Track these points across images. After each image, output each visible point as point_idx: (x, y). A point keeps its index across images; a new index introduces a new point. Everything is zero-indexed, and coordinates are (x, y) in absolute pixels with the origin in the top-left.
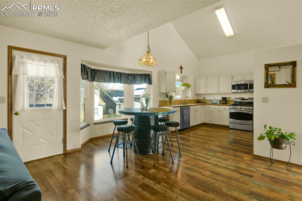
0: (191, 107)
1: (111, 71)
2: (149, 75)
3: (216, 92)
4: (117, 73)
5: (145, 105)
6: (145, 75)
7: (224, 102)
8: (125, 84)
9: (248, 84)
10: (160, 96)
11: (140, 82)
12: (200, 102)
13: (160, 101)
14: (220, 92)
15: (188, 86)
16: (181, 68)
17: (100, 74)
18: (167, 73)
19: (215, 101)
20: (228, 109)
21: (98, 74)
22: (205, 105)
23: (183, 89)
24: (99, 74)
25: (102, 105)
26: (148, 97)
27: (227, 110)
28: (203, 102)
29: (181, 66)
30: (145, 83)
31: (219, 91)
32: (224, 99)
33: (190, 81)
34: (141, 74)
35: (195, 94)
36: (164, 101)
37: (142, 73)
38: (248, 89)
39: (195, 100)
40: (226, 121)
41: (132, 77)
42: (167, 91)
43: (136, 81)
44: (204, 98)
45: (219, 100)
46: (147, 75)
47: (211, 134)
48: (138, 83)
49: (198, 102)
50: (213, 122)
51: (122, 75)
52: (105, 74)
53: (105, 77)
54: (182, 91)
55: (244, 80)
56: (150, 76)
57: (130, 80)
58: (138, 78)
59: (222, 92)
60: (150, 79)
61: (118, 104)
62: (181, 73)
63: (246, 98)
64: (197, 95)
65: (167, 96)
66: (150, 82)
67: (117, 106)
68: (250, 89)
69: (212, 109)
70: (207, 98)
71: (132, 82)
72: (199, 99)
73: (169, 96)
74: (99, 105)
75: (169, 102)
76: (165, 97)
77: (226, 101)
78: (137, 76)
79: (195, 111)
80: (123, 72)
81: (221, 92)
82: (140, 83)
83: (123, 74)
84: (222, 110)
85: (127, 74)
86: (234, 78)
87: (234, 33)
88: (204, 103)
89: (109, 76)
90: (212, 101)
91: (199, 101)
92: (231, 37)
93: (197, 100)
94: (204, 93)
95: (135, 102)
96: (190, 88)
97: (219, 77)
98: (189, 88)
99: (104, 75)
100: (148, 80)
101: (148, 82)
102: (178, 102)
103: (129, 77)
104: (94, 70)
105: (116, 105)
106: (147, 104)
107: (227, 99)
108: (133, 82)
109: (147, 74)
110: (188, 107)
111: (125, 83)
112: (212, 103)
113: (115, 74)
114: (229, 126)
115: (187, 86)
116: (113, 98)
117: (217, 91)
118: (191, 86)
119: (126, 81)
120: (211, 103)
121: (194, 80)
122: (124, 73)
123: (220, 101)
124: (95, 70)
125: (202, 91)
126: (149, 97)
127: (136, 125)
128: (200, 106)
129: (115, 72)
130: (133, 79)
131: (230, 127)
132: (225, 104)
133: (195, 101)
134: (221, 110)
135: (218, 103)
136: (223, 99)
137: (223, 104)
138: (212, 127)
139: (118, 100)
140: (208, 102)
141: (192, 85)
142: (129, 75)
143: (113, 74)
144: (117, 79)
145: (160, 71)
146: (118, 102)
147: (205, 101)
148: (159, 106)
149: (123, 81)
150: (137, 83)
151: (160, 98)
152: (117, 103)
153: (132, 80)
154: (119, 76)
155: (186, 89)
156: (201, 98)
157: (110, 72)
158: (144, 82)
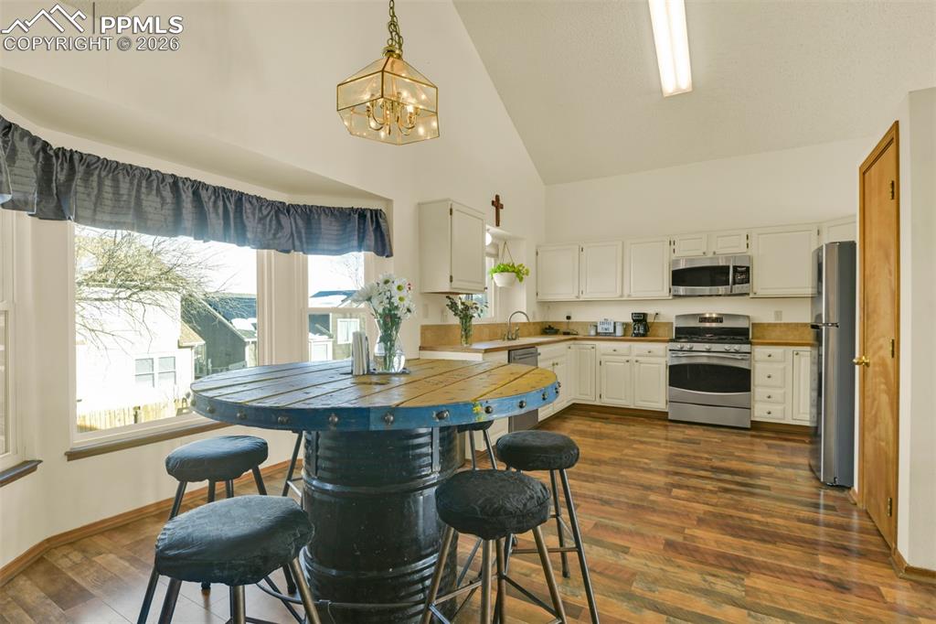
0: (540, 349)
1: (184, 175)
2: (377, 215)
3: (616, 296)
4: (222, 194)
5: (377, 349)
6: (362, 214)
7: (641, 332)
8: (266, 251)
9: (728, 267)
10: (426, 306)
11: (337, 244)
12: (556, 332)
13: (425, 329)
14: (629, 296)
15: (517, 272)
16: (497, 204)
17: (108, 182)
18: (454, 210)
19: (606, 326)
20: (662, 353)
21: (95, 178)
22: (577, 342)
23: (499, 285)
24: (100, 184)
25: (192, 347)
26: (396, 301)
27: (656, 357)
28: (563, 329)
29: (497, 197)
30: (360, 248)
31: (626, 293)
32: (641, 319)
33: (522, 257)
34: (341, 210)
35: (539, 303)
36: (439, 327)
37: (346, 203)
38: (727, 283)
39: (538, 323)
40: (655, 394)
41: (300, 222)
42: (456, 284)
43: (318, 238)
44: (568, 318)
45: (623, 324)
46: (369, 215)
47: (626, 451)
48: (326, 247)
49: (549, 330)
50: (607, 401)
51: (247, 205)
52: (143, 190)
53: (144, 203)
54: (495, 291)
55: (714, 253)
56: (380, 220)
57: (287, 231)
58: (328, 227)
59: (635, 295)
60: (384, 232)
61: (253, 342)
62: (498, 225)
63: (711, 314)
64: (545, 305)
65: (453, 306)
66: (384, 245)
67: (247, 349)
68: (734, 283)
69: (604, 355)
70: (581, 316)
71: (297, 243)
72: (551, 320)
73: (460, 307)
74: (180, 347)
75: (459, 332)
76: (442, 312)
77: (647, 328)
78: (323, 216)
79: (551, 363)
80: (252, 193)
81: (632, 294)
82: (334, 248)
83: (254, 201)
84: (639, 359)
85: (272, 204)
86: (676, 247)
87: (693, 83)
88: (568, 334)
89: (169, 200)
90: (596, 326)
91: (550, 328)
92: (680, 97)
93: (542, 323)
94: (572, 298)
95: (311, 336)
96: (523, 282)
97: (623, 243)
98: (521, 280)
99: (138, 191)
100: (372, 234)
101: (373, 243)
102: (486, 331)
103: (284, 220)
104: (68, 157)
105: (244, 344)
106: (387, 339)
107: (650, 320)
108: (301, 242)
109: (371, 210)
110: (532, 350)
111: (262, 245)
112: (597, 334)
113: (203, 194)
114: (667, 413)
115: (514, 274)
116: (233, 321)
117: (619, 293)
118: (527, 274)
119: (271, 236)
120: (593, 333)
121: (535, 253)
122: (258, 198)
123: (626, 326)
124: (76, 157)
125: (564, 292)
126: (401, 299)
127: (321, 479)
128: (563, 346)
129: (206, 187)
130: (303, 231)
131: (670, 418)
132: (644, 335)
133: (538, 328)
134: (637, 356)
135: (619, 332)
136: (634, 321)
137: (637, 335)
138: (605, 420)
139: (253, 329)
140: (580, 331)
141: (530, 269)
142: (280, 209)
143: (196, 194)
144: (215, 221)
145: (423, 204)
146: (250, 334)
147: (571, 327)
148: (421, 348)
149: (249, 235)
150: (320, 246)
151: (426, 316)
152: (246, 340)
153: (299, 233)
154: (231, 207)
155: (511, 283)
156: (558, 317)
157: (176, 183)
158: (355, 243)
